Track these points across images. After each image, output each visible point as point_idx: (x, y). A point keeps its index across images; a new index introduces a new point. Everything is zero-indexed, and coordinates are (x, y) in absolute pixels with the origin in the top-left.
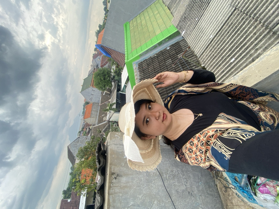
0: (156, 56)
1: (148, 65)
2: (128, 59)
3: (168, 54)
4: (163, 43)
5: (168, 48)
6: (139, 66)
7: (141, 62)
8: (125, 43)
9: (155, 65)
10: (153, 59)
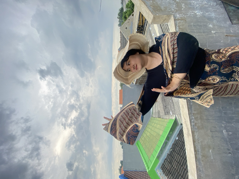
0: (172, 150)
1: (170, 163)
2: (148, 168)
3: (180, 142)
4: (170, 137)
5: (177, 138)
6: (162, 170)
7: (162, 164)
8: (142, 159)
9: (176, 158)
10: (171, 155)
